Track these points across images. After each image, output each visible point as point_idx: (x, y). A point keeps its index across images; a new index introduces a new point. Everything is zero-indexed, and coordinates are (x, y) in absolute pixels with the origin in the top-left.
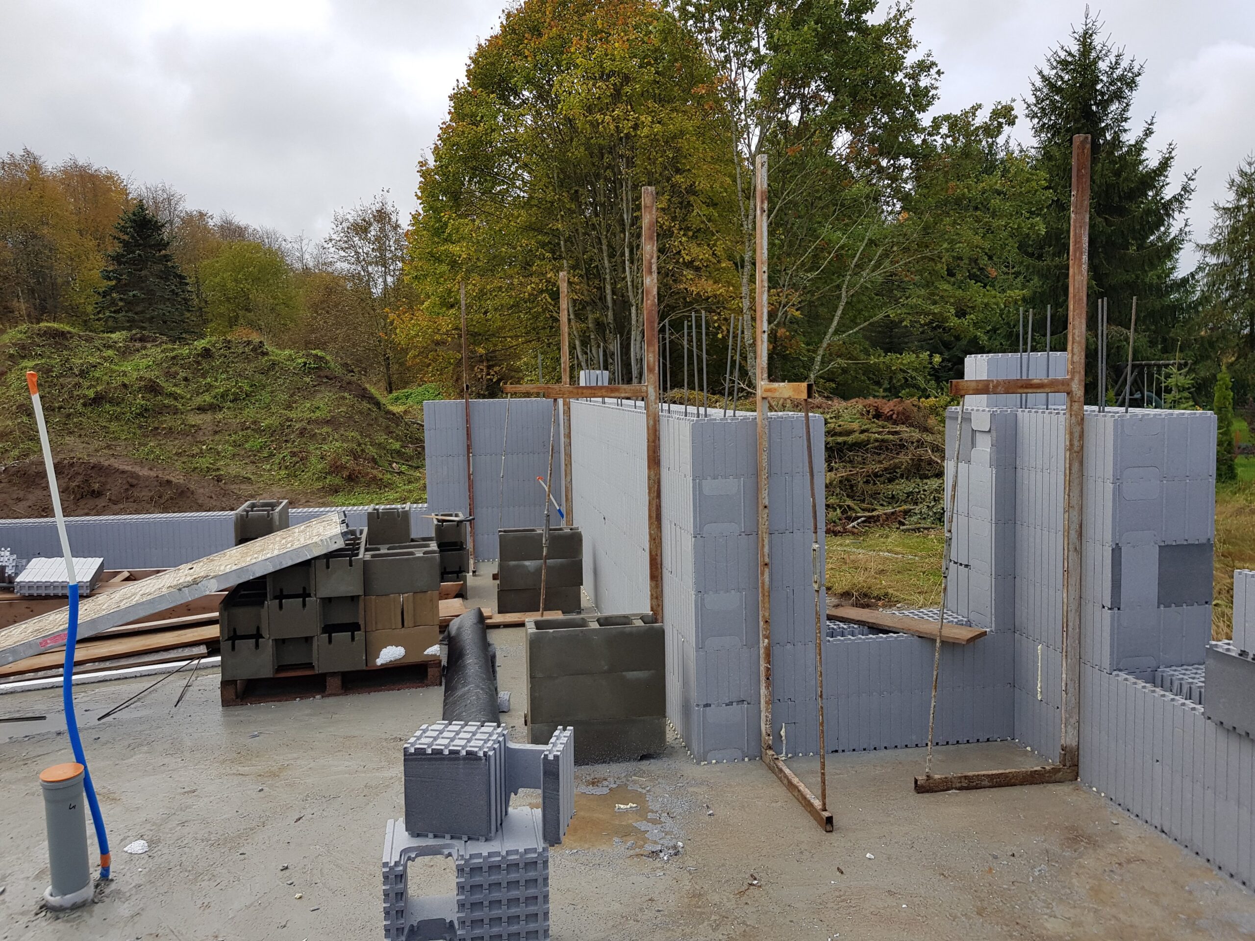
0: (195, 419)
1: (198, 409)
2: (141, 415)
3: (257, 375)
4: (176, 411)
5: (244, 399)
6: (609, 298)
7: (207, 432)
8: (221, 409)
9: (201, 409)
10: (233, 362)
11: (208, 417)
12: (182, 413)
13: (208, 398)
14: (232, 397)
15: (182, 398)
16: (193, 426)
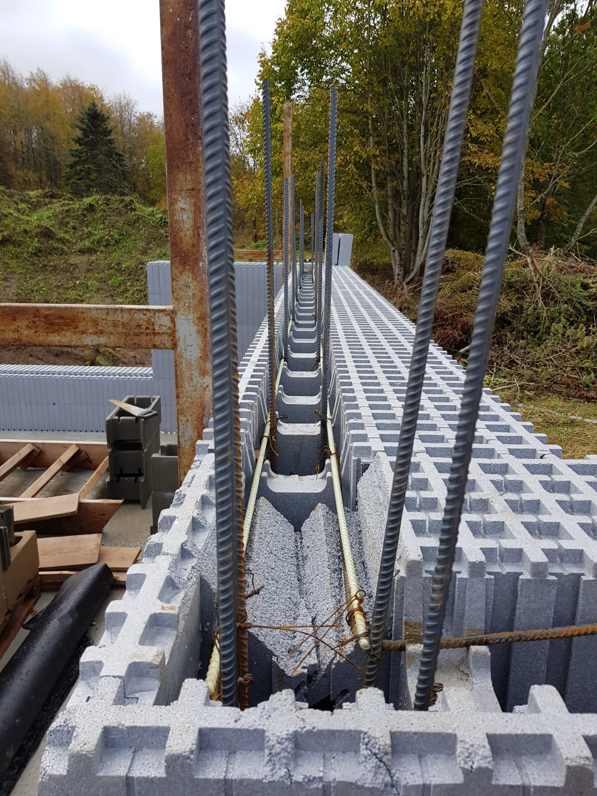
0: (74, 259)
1: (80, 252)
2: (36, 254)
3: (126, 227)
4: (62, 253)
5: (114, 245)
6: (405, 170)
7: (82, 270)
8: (96, 252)
9: (82, 252)
10: (109, 216)
11: (84, 258)
12: (67, 254)
13: (87, 243)
14: (104, 243)
15: (69, 242)
16: (72, 265)
